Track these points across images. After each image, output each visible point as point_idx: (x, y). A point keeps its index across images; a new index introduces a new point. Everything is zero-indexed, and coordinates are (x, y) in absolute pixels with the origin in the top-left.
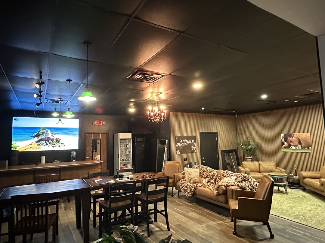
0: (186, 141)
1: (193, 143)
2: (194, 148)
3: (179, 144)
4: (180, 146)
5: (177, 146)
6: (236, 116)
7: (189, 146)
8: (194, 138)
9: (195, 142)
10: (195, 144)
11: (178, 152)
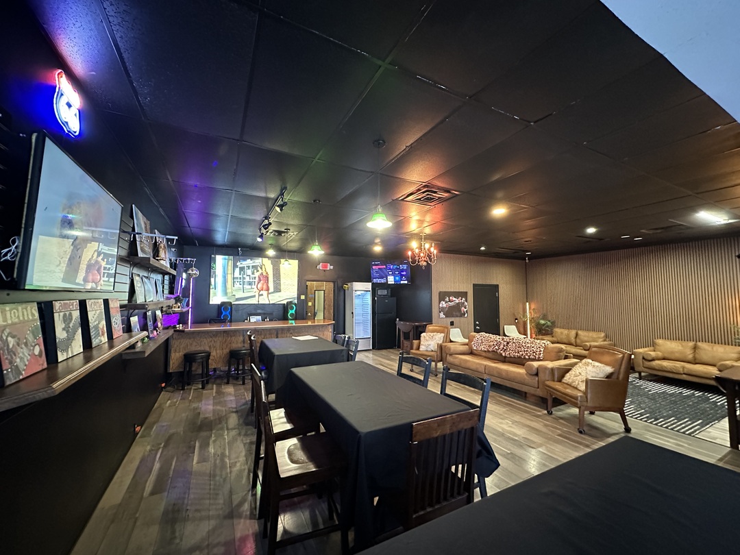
0: (454, 299)
1: (464, 303)
2: (465, 310)
3: (444, 303)
4: (445, 306)
5: (441, 305)
6: (527, 261)
7: (458, 306)
8: (464, 295)
9: (466, 301)
10: (466, 303)
11: (442, 315)
